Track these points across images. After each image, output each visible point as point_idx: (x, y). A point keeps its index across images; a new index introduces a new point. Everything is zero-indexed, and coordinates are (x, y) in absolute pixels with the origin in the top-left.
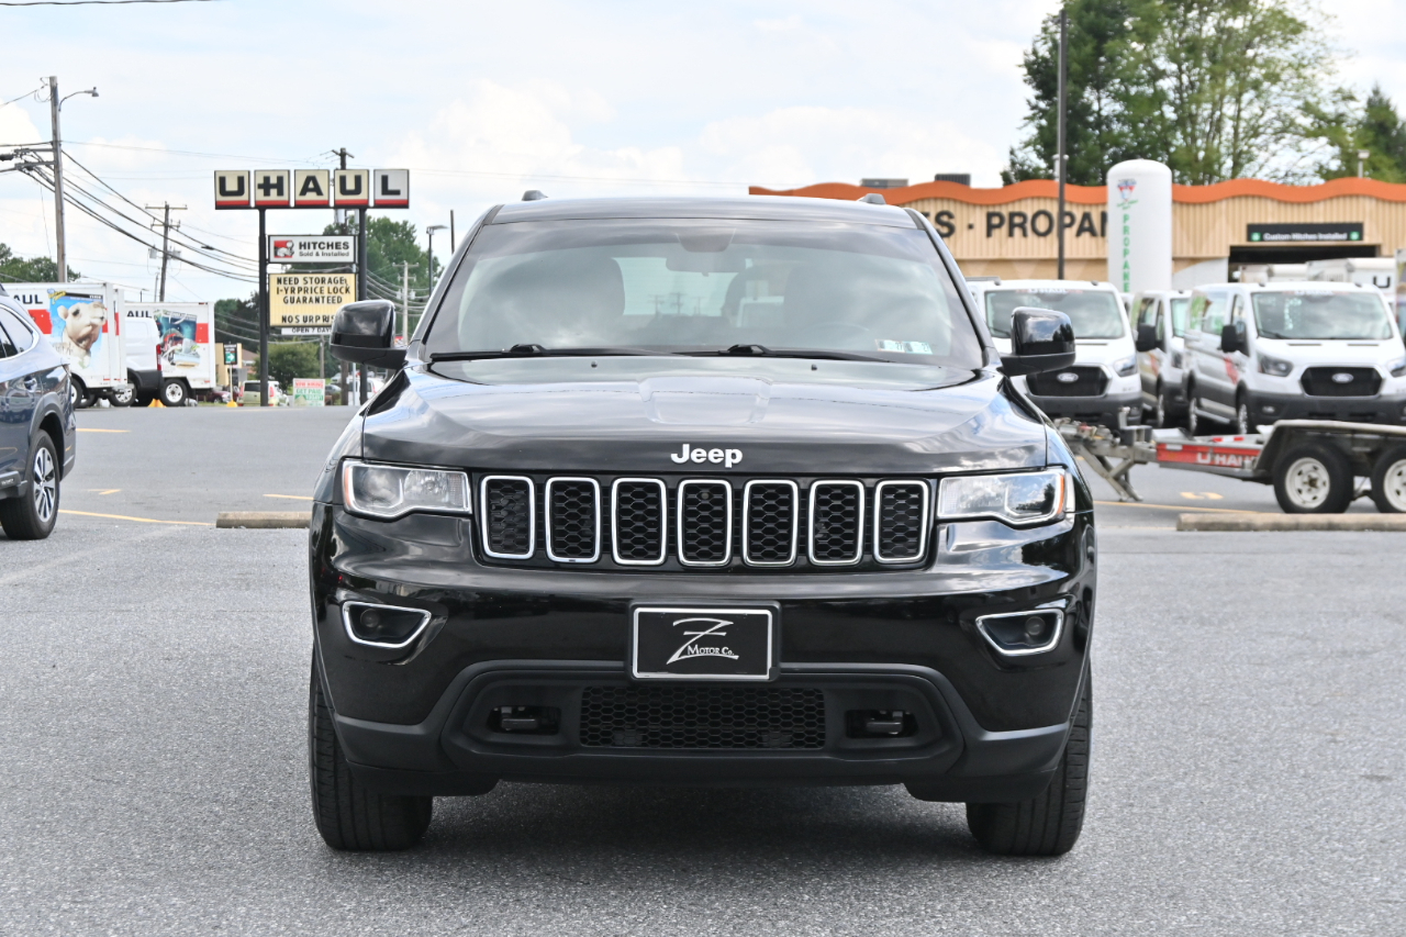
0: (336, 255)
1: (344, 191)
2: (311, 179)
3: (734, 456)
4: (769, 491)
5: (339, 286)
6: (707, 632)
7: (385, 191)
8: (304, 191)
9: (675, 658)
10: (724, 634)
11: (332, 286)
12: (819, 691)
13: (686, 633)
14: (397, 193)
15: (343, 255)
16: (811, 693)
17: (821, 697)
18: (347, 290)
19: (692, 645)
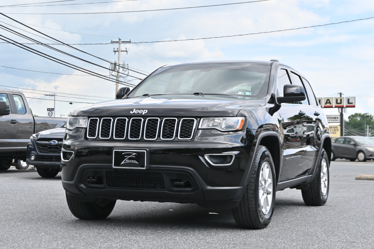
0: (335, 120)
1: (337, 103)
2: (328, 100)
3: (145, 111)
4: (153, 121)
5: (336, 129)
6: (130, 156)
7: (349, 103)
8: (326, 103)
9: (123, 163)
10: (134, 157)
11: (334, 129)
12: (161, 173)
13: (125, 156)
14: (352, 103)
15: (337, 120)
16: (159, 174)
17: (162, 175)
18: (338, 130)
19: (127, 159)
